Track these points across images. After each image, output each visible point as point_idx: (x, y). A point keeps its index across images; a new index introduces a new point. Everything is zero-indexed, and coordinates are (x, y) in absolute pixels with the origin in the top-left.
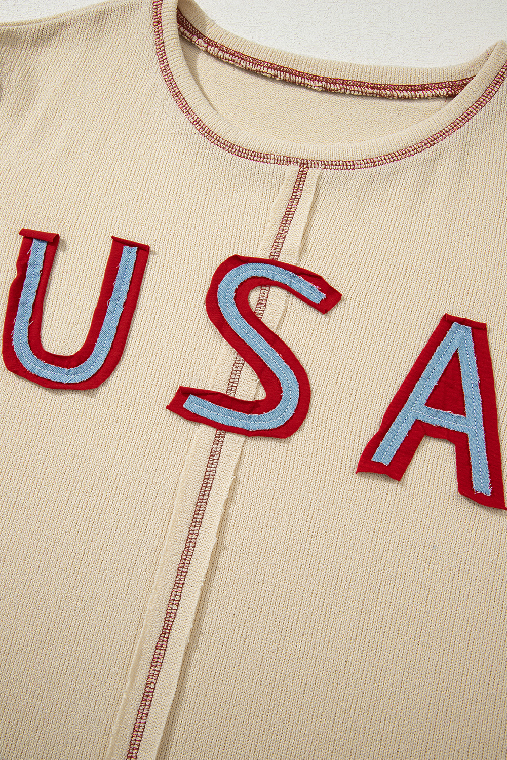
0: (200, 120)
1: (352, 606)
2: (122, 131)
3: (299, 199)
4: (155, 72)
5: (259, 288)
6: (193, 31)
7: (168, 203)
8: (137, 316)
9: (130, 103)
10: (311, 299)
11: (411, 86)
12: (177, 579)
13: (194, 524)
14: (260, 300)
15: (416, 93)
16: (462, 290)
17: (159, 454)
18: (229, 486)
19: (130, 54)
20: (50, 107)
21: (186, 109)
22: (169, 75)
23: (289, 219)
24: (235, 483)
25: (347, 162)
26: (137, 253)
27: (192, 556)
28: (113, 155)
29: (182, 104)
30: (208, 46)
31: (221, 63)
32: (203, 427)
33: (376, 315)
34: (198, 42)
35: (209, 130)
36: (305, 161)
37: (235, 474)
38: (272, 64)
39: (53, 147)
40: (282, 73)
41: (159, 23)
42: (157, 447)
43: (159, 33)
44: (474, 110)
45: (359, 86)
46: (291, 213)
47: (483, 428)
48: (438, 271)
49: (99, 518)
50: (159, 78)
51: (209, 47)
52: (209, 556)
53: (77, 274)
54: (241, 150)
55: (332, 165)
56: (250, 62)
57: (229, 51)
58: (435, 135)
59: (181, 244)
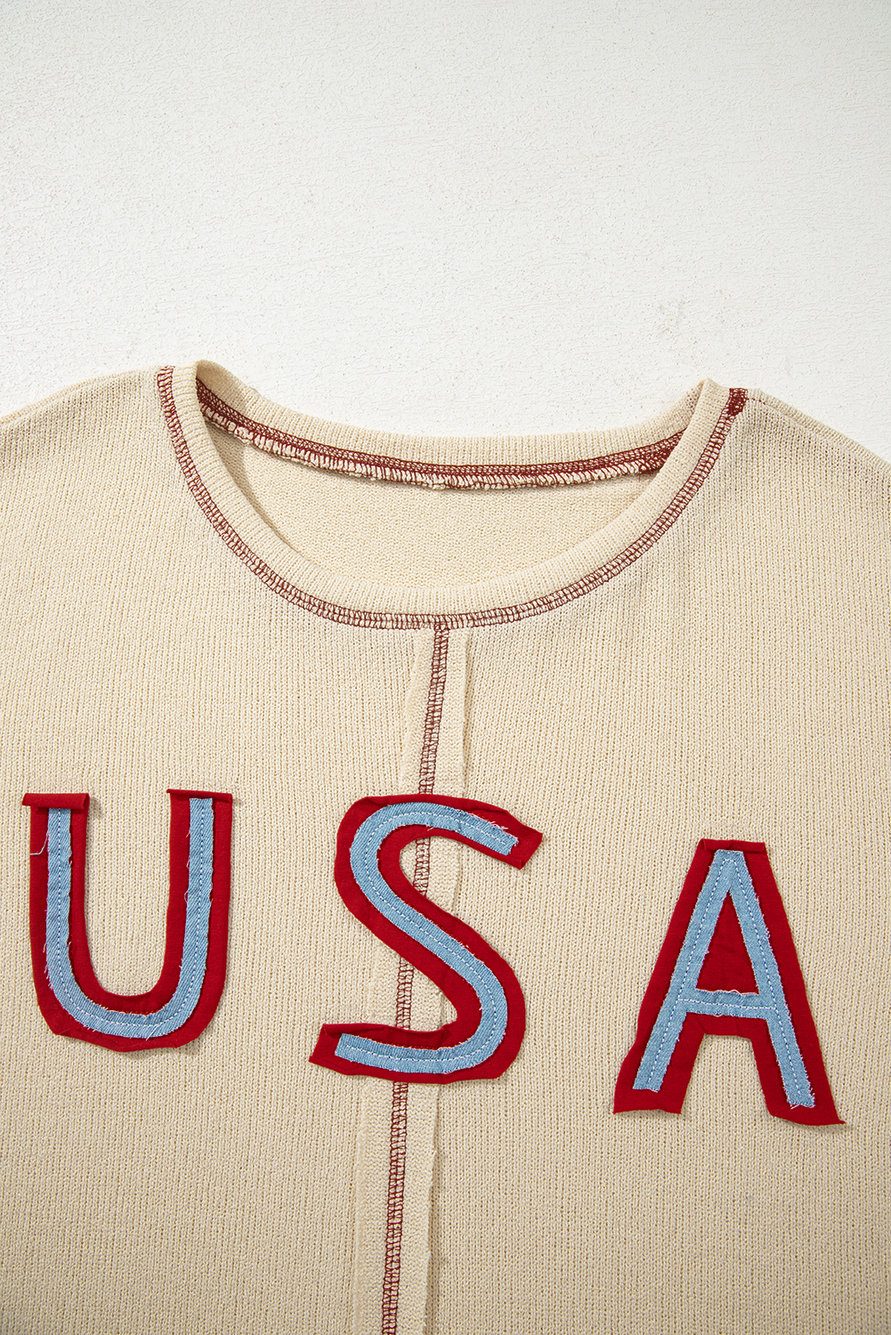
0: (266, 565)
1: (646, 1311)
2: (144, 595)
3: (444, 682)
4: (180, 490)
5: (413, 843)
6: (227, 412)
7: (243, 713)
8: (235, 911)
9: (148, 546)
10: (497, 849)
11: (582, 461)
12: (385, 1322)
13: (390, 1234)
14: (418, 862)
15: (593, 473)
16: (719, 792)
17: (315, 1133)
18: (430, 1166)
19: (133, 462)
20: (22, 572)
21: (238, 547)
22: (203, 494)
23: (435, 719)
24: (439, 1158)
25: (507, 610)
26: (213, 807)
27: (398, 1282)
28: (138, 639)
29: (233, 541)
30: (254, 437)
31: (279, 461)
32: (372, 1081)
33: (599, 856)
34: (238, 432)
35: (282, 581)
36: (441, 618)
37: (436, 1145)
38: (361, 453)
39: (41, 640)
40: (379, 468)
41: (173, 412)
42: (310, 1121)
43: (175, 428)
44: (688, 493)
45: (502, 473)
46: (437, 708)
47: (786, 1007)
48: (677, 768)
49: (247, 1244)
50: (189, 501)
51: (257, 440)
52: (425, 1280)
53: (127, 854)
54: (337, 611)
55: (485, 618)
56: (325, 456)
57: (289, 439)
58: (635, 543)
59: (278, 781)
